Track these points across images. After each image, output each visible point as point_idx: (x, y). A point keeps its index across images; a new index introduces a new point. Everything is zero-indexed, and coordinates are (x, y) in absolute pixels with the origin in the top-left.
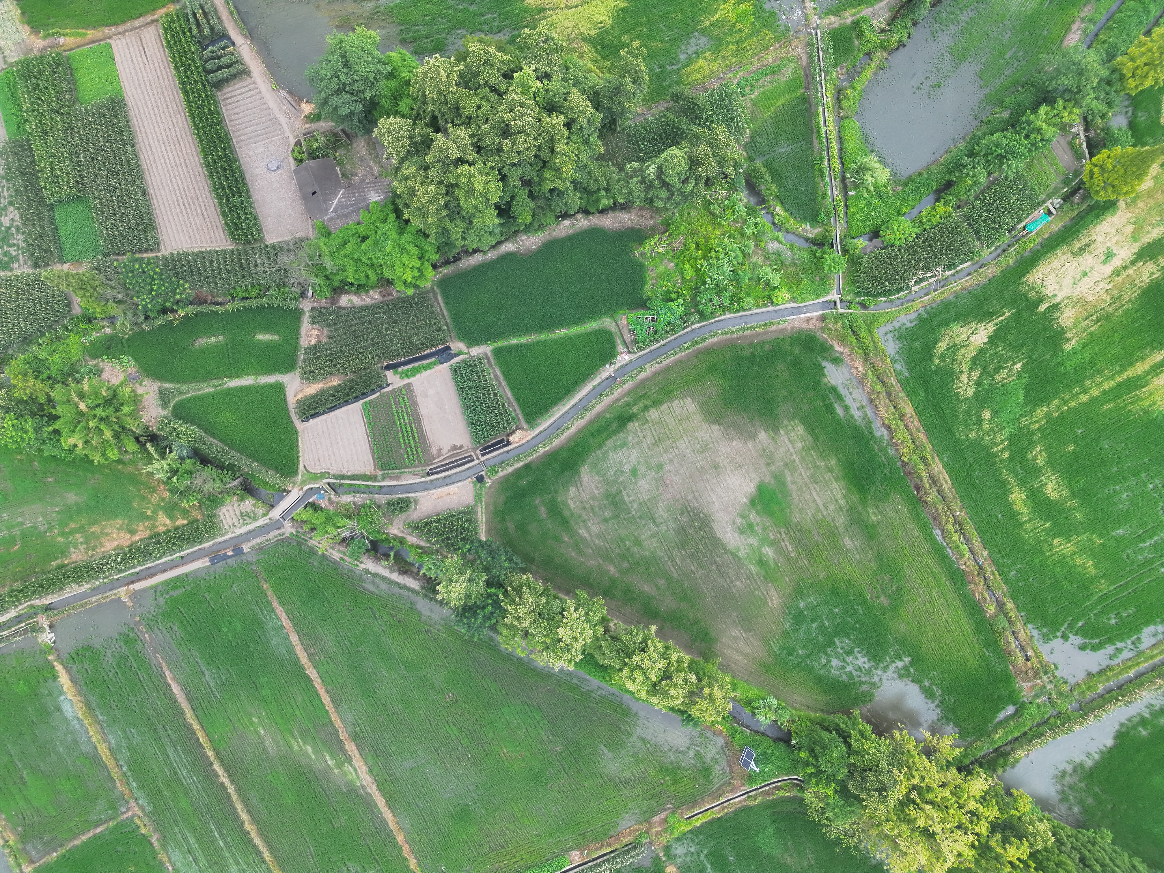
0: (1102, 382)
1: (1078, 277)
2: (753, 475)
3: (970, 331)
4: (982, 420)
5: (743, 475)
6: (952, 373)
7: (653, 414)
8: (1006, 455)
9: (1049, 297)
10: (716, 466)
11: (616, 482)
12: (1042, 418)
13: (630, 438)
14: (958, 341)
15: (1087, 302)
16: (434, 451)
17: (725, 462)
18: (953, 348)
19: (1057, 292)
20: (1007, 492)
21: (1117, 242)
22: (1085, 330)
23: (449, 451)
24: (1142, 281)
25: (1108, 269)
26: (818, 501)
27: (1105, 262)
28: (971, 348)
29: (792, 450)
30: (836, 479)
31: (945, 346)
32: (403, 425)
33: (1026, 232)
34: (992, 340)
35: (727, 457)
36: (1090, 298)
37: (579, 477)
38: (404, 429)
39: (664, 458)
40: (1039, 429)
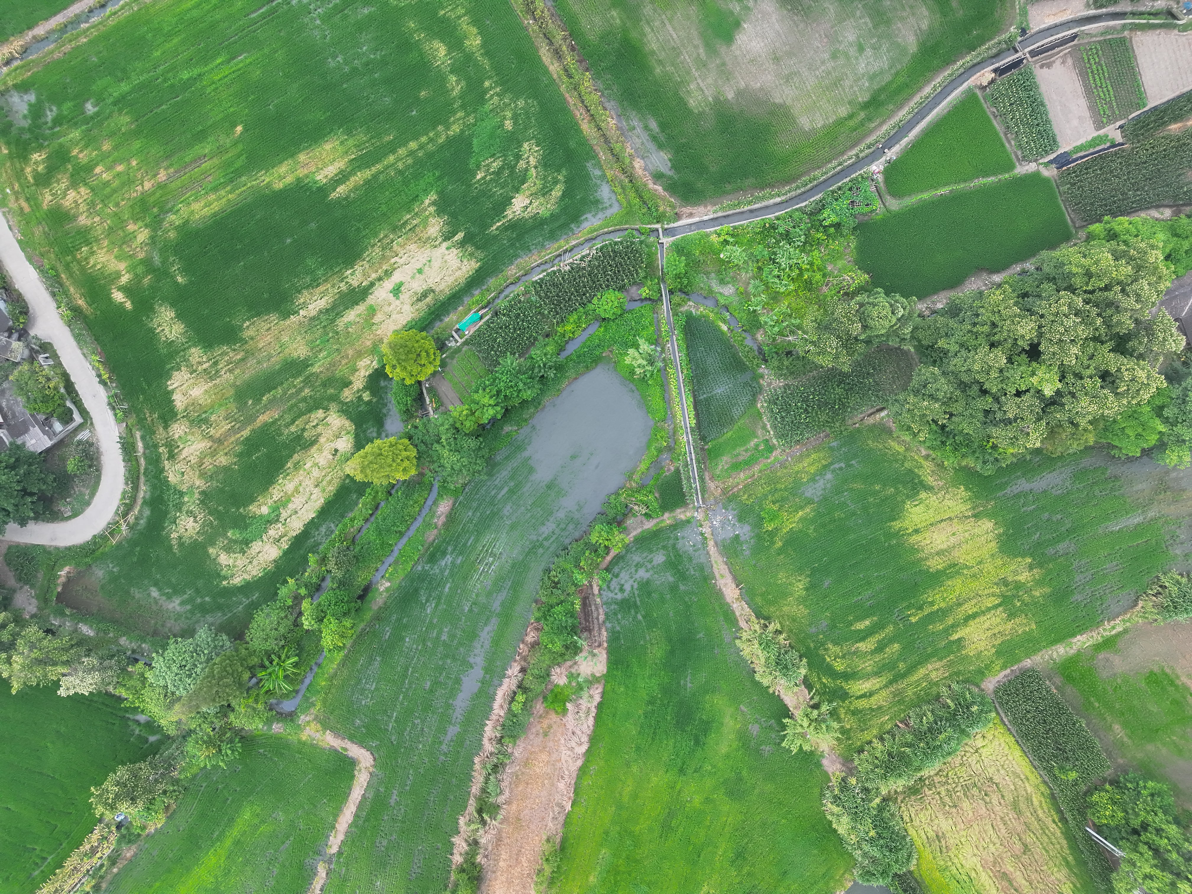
0: (396, 163)
1: (426, 268)
2: (738, 53)
3: (529, 210)
4: (512, 119)
5: (748, 52)
6: (546, 166)
7: (843, 111)
8: (487, 84)
9: (454, 246)
10: (776, 60)
11: (880, 37)
12: (454, 123)
13: (867, 84)
14: (542, 200)
15: (415, 242)
16: (1070, 61)
17: (767, 65)
18: (545, 192)
19: (447, 252)
20: (484, 45)
21: (390, 304)
22: (416, 214)
23: (1054, 62)
24: (362, 266)
25: (397, 277)
26: (671, 29)
27: (401, 284)
28: (527, 193)
29: (699, 81)
30: (653, 53)
31: (553, 193)
32: (1104, 85)
33: (481, 313)
34: (507, 201)
35: (765, 70)
36: (413, 247)
37: (918, 40)
38: (1103, 81)
39: (830, 65)
40: (454, 112)
